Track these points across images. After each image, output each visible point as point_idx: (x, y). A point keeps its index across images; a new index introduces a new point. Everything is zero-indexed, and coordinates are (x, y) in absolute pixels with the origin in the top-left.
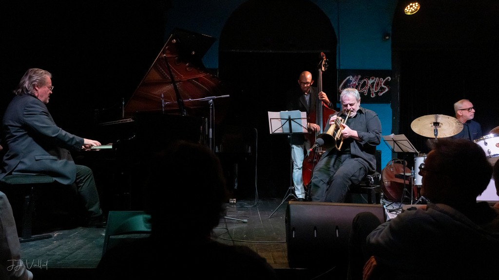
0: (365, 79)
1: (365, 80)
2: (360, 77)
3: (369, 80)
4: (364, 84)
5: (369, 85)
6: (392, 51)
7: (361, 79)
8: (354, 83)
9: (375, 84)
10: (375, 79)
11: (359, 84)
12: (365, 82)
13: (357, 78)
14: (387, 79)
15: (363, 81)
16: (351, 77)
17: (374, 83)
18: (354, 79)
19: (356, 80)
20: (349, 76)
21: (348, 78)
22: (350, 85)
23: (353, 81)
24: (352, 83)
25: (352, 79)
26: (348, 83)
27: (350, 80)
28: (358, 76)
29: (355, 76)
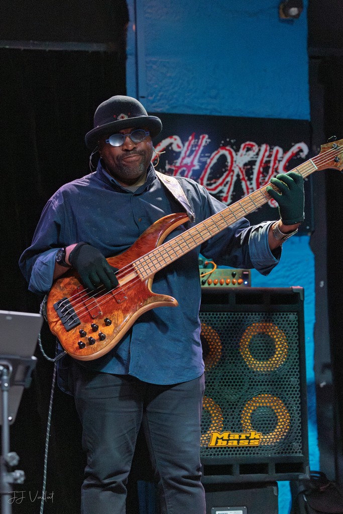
0: (224, 147)
1: (222, 152)
2: (205, 140)
3: (237, 151)
4: (221, 167)
5: (236, 170)
6: (311, 57)
7: (209, 149)
8: (188, 161)
9: (256, 168)
10: (256, 148)
11: (203, 165)
12: (223, 157)
13: (196, 145)
14: (295, 149)
15: (215, 157)
16: (175, 141)
17: (252, 163)
18: (185, 149)
19: (192, 152)
20: (171, 136)
21: (165, 143)
22: (174, 168)
23: (182, 155)
24: (178, 162)
25: (179, 147)
26: (167, 162)
27: (172, 151)
28: (199, 139)
29: (190, 138)
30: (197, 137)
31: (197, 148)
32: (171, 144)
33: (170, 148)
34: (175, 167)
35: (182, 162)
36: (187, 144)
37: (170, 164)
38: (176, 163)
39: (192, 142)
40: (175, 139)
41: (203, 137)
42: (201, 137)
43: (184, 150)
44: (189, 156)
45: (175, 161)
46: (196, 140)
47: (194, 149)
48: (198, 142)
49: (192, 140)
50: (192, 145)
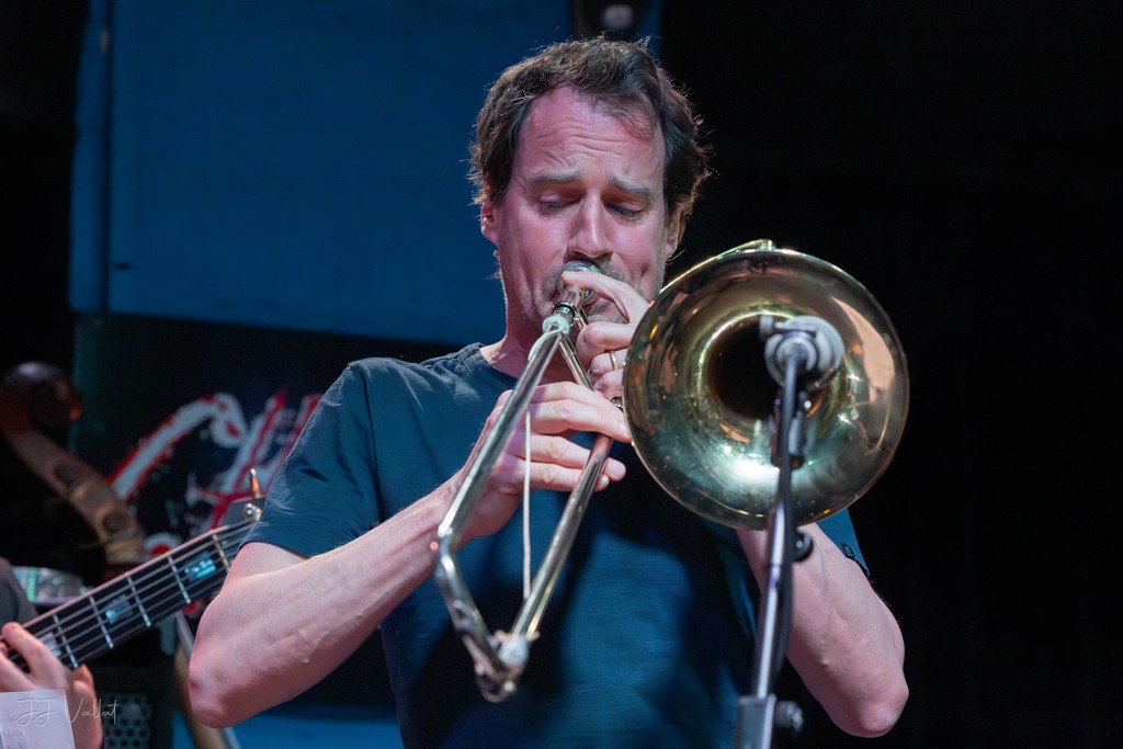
13: (288, 429)
16: (222, 415)
18: (253, 438)
19: (274, 450)
20: (207, 394)
21: (187, 418)
22: (212, 499)
23: (243, 457)
24: (228, 482)
25: (232, 431)
26: (192, 479)
27: (211, 445)
28: (296, 406)
29: (271, 404)
30: (293, 403)
31: (291, 438)
32: (207, 423)
33: (203, 435)
34: (218, 494)
35: (240, 481)
36: (259, 423)
37: (205, 483)
38: (222, 483)
39: (279, 418)
40: (223, 407)
41: (313, 405)
42: (306, 402)
43: (249, 442)
44: (265, 462)
45: (219, 477)
46: (291, 413)
47: (281, 439)
48: (294, 419)
49: (276, 410)
50: (279, 431)
